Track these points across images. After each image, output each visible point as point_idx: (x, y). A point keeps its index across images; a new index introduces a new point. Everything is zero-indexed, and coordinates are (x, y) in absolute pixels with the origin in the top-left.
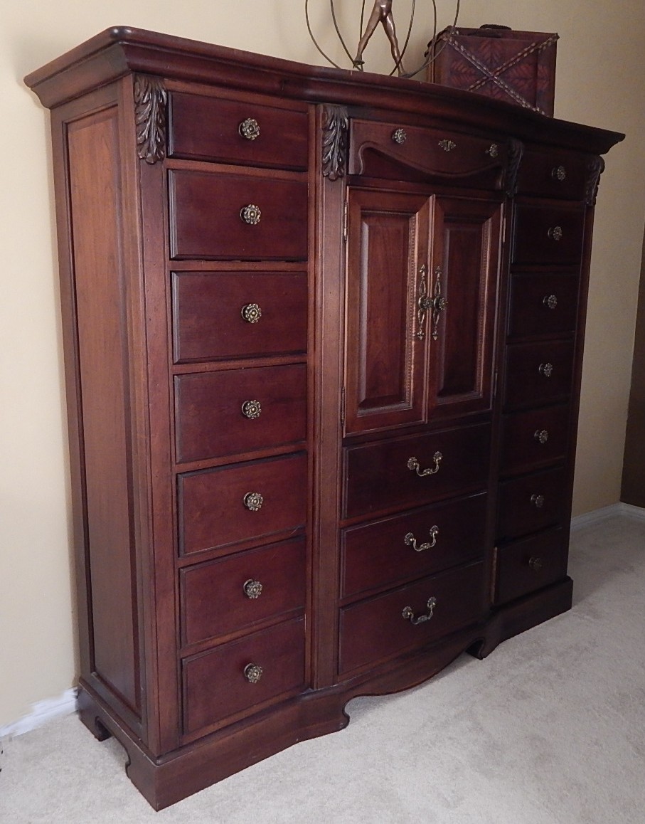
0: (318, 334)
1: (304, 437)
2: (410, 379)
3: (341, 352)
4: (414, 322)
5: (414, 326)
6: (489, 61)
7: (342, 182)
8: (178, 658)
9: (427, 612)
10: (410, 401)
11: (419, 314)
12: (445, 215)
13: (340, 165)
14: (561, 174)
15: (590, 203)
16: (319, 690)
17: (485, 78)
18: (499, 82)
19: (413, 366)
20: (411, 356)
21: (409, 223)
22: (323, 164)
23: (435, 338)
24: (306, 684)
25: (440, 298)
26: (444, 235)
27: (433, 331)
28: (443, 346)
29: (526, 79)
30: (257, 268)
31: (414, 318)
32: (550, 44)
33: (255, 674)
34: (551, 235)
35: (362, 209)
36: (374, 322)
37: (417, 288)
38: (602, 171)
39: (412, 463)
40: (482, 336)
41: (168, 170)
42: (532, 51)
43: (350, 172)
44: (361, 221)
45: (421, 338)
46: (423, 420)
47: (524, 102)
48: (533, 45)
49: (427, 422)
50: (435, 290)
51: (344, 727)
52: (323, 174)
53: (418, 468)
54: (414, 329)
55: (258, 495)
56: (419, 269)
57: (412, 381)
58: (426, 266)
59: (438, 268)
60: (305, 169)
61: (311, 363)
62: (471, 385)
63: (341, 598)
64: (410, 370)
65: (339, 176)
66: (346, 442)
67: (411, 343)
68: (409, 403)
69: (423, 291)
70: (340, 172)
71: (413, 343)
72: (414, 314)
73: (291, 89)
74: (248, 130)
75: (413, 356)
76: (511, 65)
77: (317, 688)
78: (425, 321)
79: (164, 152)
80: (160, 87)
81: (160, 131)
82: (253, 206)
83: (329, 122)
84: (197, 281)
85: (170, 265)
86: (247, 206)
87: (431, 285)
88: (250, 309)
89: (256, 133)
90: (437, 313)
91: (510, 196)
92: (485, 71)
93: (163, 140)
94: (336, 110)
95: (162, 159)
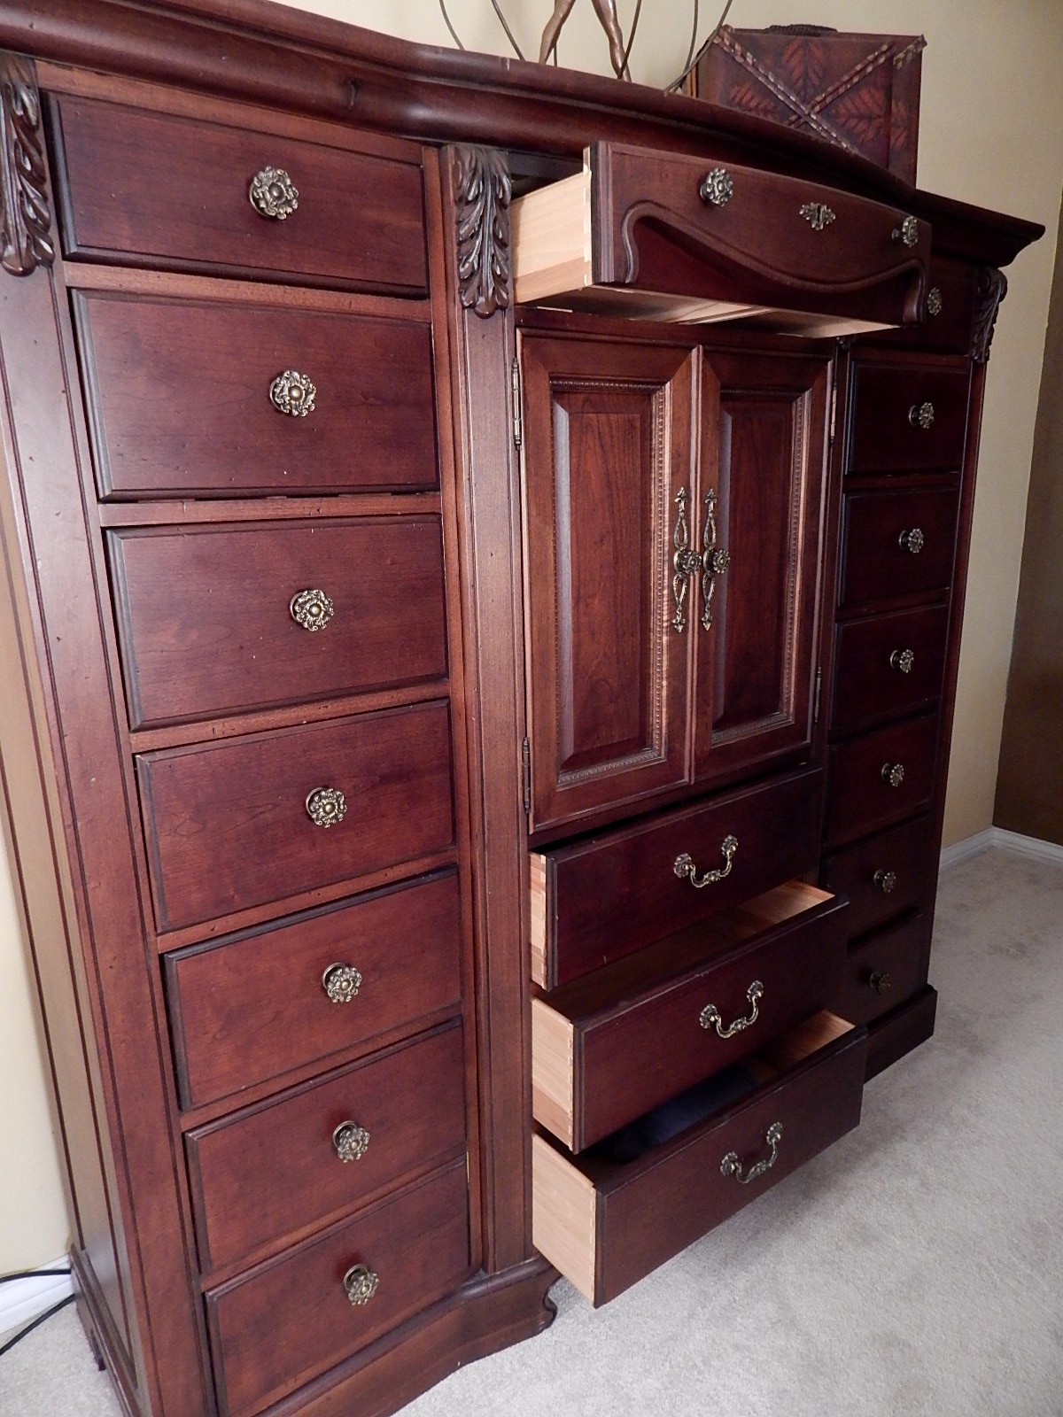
0: (470, 637)
1: (450, 839)
2: (660, 707)
3: (518, 672)
4: (665, 599)
5: (665, 608)
6: (800, 83)
7: (507, 321)
8: (196, 1293)
10: (660, 746)
11: (675, 584)
12: (723, 387)
13: (499, 282)
14: (935, 303)
15: (980, 358)
16: (498, 1273)
17: (794, 118)
18: (820, 125)
19: (665, 683)
20: (661, 663)
21: (651, 405)
22: (462, 281)
23: (707, 626)
24: (473, 1266)
25: (715, 550)
26: (720, 426)
27: (702, 612)
28: (723, 639)
29: (870, 119)
30: (323, 512)
31: (666, 592)
32: (910, 56)
33: (363, 1290)
34: (915, 420)
35: (551, 378)
36: (587, 606)
37: (671, 533)
38: (1002, 297)
39: (683, 865)
40: (792, 613)
41: (69, 289)
42: (882, 60)
44: (552, 404)
45: (680, 628)
46: (686, 779)
49: (692, 782)
50: (706, 535)
51: (548, 1325)
52: (462, 302)
53: (693, 874)
54: (665, 613)
55: (351, 973)
56: (672, 495)
57: (664, 710)
58: (688, 489)
59: (711, 492)
60: (421, 294)
61: (458, 696)
62: (772, 701)
64: (660, 689)
65: (498, 307)
66: (535, 840)
67: (661, 638)
68: (660, 750)
69: (681, 539)
70: (500, 297)
72: (666, 584)
73: (372, 104)
74: (268, 196)
75: (665, 663)
76: (842, 90)
77: (495, 1271)
78: (687, 595)
79: (51, 246)
80: (14, 75)
81: (31, 191)
82: (296, 375)
83: (466, 183)
84: (174, 546)
85: (102, 515)
86: (281, 374)
87: (698, 525)
88: (306, 602)
89: (288, 203)
90: (709, 580)
91: (843, 346)
92: (795, 103)
93: (46, 214)
94: (483, 158)
95: (48, 262)
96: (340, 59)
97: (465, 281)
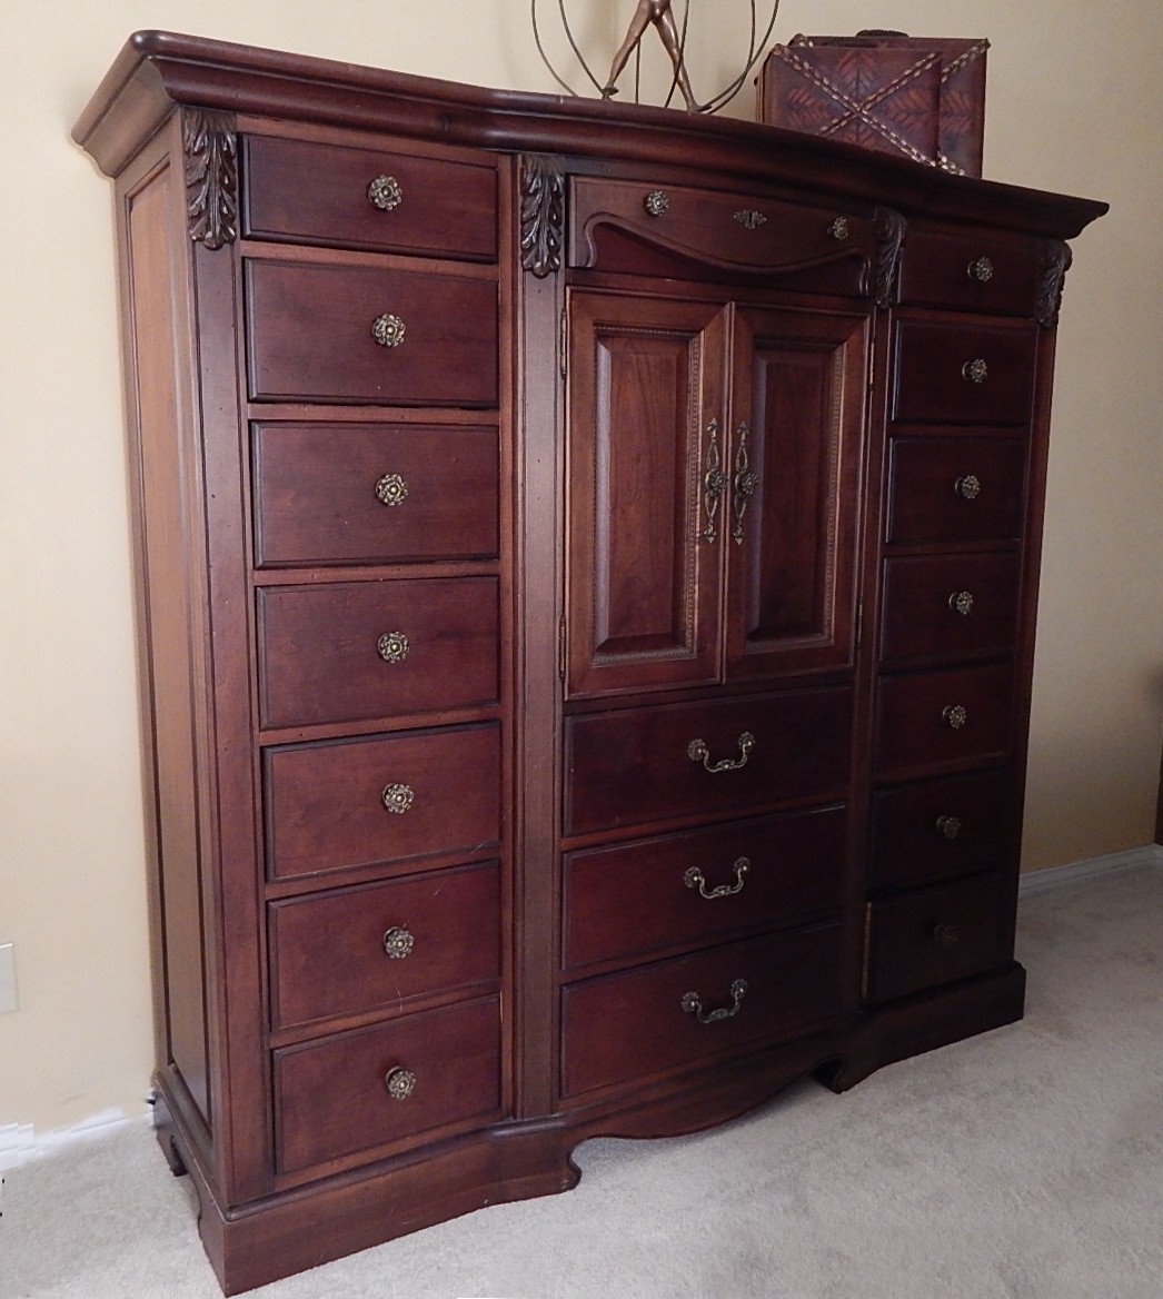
0: (518, 527)
1: (494, 696)
2: (693, 608)
3: (558, 559)
4: (698, 513)
5: (698, 520)
7: (559, 280)
8: (266, 1048)
9: (729, 1003)
10: (693, 645)
11: (707, 500)
12: (754, 337)
13: (553, 251)
14: (985, 270)
15: (1047, 321)
16: (526, 1120)
18: (870, 119)
19: (697, 587)
20: (694, 568)
21: (688, 349)
22: (524, 250)
23: (739, 541)
24: (501, 1107)
25: (747, 474)
26: (753, 368)
27: (733, 529)
28: (756, 555)
29: (918, 114)
30: (406, 419)
31: (698, 507)
32: (972, 57)
33: (402, 1085)
34: (968, 374)
35: (595, 325)
36: (624, 512)
37: (704, 456)
38: (1067, 267)
39: (698, 749)
41: (243, 258)
42: (929, 66)
43: (573, 264)
44: (596, 344)
45: (711, 539)
46: (718, 678)
47: (915, 152)
48: (932, 56)
49: (724, 682)
50: (738, 461)
51: (572, 1186)
52: (523, 266)
53: (706, 758)
54: (697, 525)
55: (404, 789)
56: (705, 424)
57: (696, 611)
58: (720, 419)
59: (743, 425)
60: (493, 260)
61: (507, 576)
62: (814, 624)
63: (564, 968)
64: (693, 593)
65: (551, 270)
66: (569, 708)
67: (694, 547)
68: (692, 648)
69: (713, 462)
70: (553, 262)
71: (697, 547)
72: (699, 500)
73: (461, 129)
74: (381, 195)
75: (697, 570)
76: (891, 91)
77: (522, 1117)
78: (718, 511)
79: (235, 231)
80: (224, 127)
81: (227, 197)
82: (392, 317)
83: (529, 180)
84: (296, 436)
85: (249, 411)
86: (381, 317)
87: (730, 451)
88: (387, 484)
89: (395, 199)
90: (741, 501)
91: (883, 306)
92: (847, 102)
93: (234, 211)
94: (541, 162)
95: (232, 241)
96: (437, 102)
97: (526, 251)
